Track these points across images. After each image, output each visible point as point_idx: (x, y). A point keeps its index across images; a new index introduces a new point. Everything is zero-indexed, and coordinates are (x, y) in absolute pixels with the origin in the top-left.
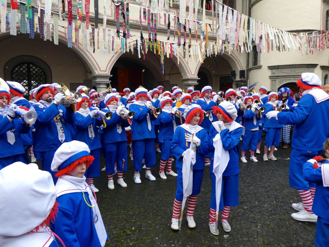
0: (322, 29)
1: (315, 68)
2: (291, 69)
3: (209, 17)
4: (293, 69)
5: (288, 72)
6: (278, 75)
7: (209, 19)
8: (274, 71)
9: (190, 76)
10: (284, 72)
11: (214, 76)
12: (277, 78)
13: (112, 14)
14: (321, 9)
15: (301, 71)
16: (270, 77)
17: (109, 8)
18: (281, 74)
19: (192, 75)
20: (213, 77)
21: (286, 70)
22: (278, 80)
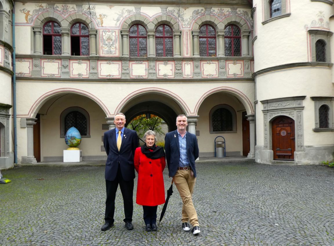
0: (311, 60)
1: (303, 99)
2: (278, 103)
3: (208, 62)
4: (280, 102)
5: (275, 106)
6: (269, 109)
7: (208, 63)
8: (266, 105)
9: (189, 114)
10: (272, 106)
11: (238, 111)
12: (268, 112)
13: (119, 74)
14: (307, 41)
15: (288, 104)
16: (263, 111)
17: (117, 70)
18: (271, 108)
19: (191, 113)
20: (236, 112)
21: (274, 103)
22: (269, 114)
